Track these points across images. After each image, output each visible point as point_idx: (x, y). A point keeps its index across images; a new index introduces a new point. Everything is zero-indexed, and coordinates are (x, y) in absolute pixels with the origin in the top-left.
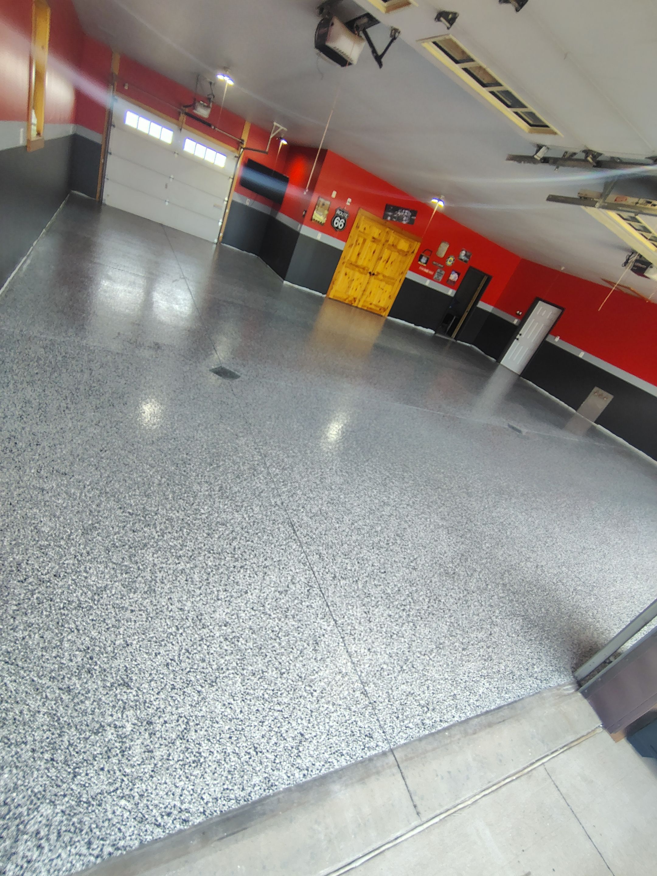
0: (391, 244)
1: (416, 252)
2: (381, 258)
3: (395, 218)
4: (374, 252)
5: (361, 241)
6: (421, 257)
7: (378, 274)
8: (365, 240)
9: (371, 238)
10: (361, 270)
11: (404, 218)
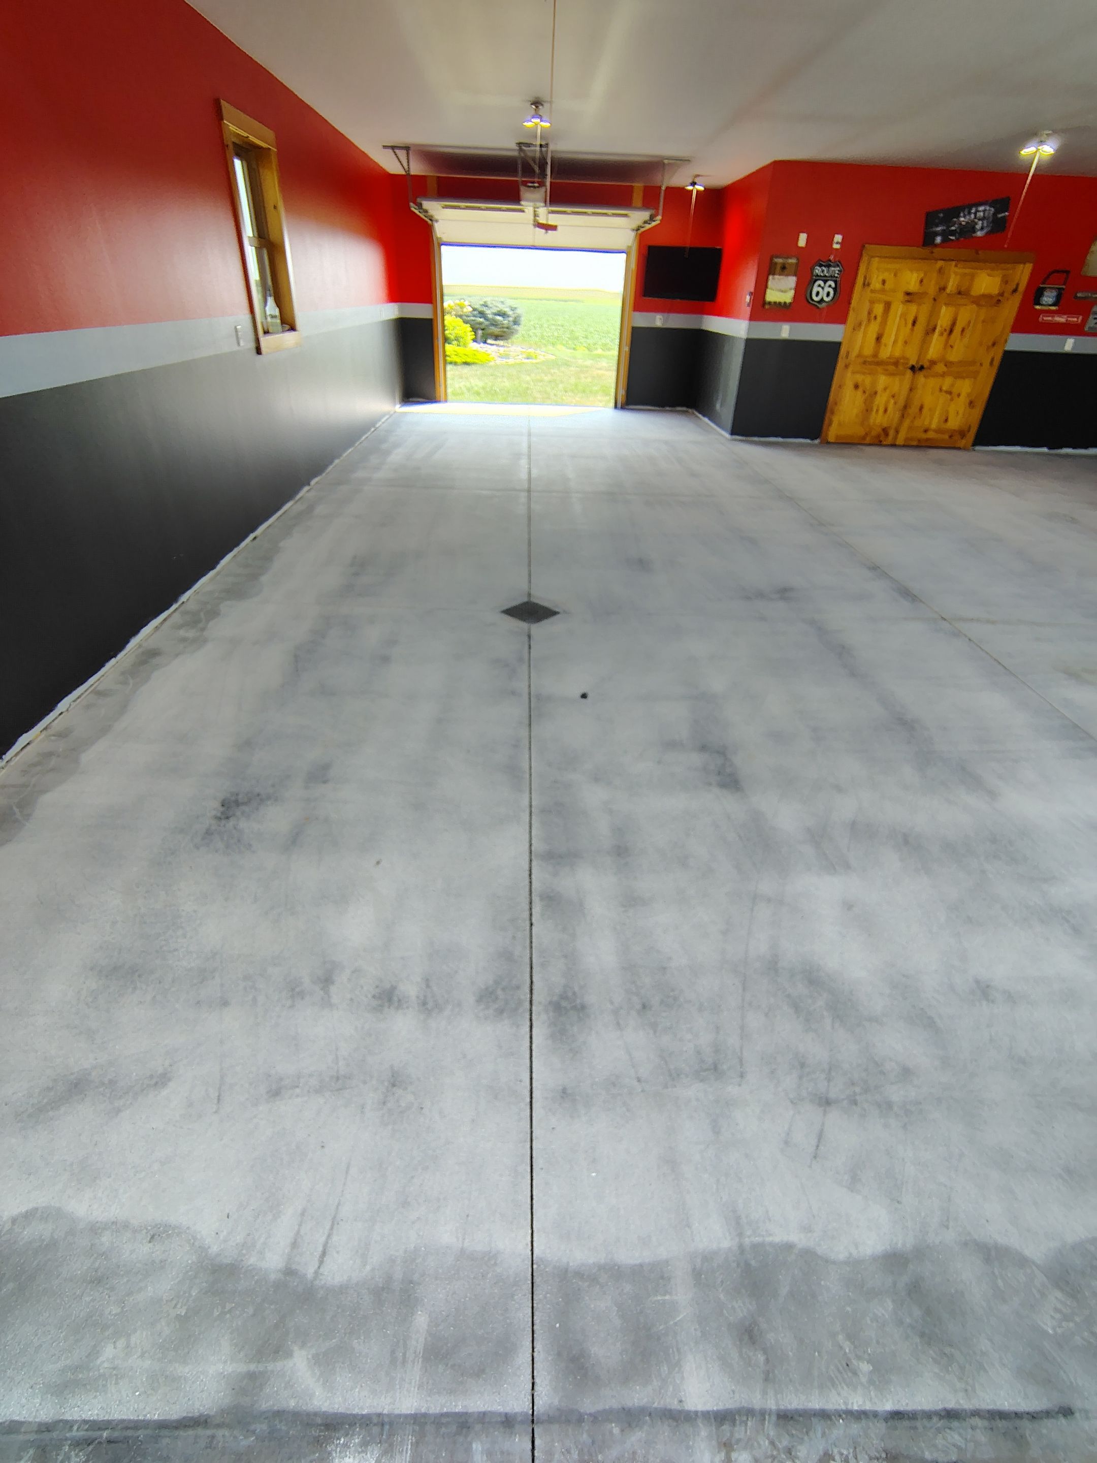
0: (955, 291)
1: (1022, 288)
2: (934, 329)
3: (953, 233)
4: (914, 323)
5: (879, 309)
6: (1040, 293)
7: (933, 363)
8: (888, 306)
9: (900, 296)
10: (891, 368)
11: (978, 227)
